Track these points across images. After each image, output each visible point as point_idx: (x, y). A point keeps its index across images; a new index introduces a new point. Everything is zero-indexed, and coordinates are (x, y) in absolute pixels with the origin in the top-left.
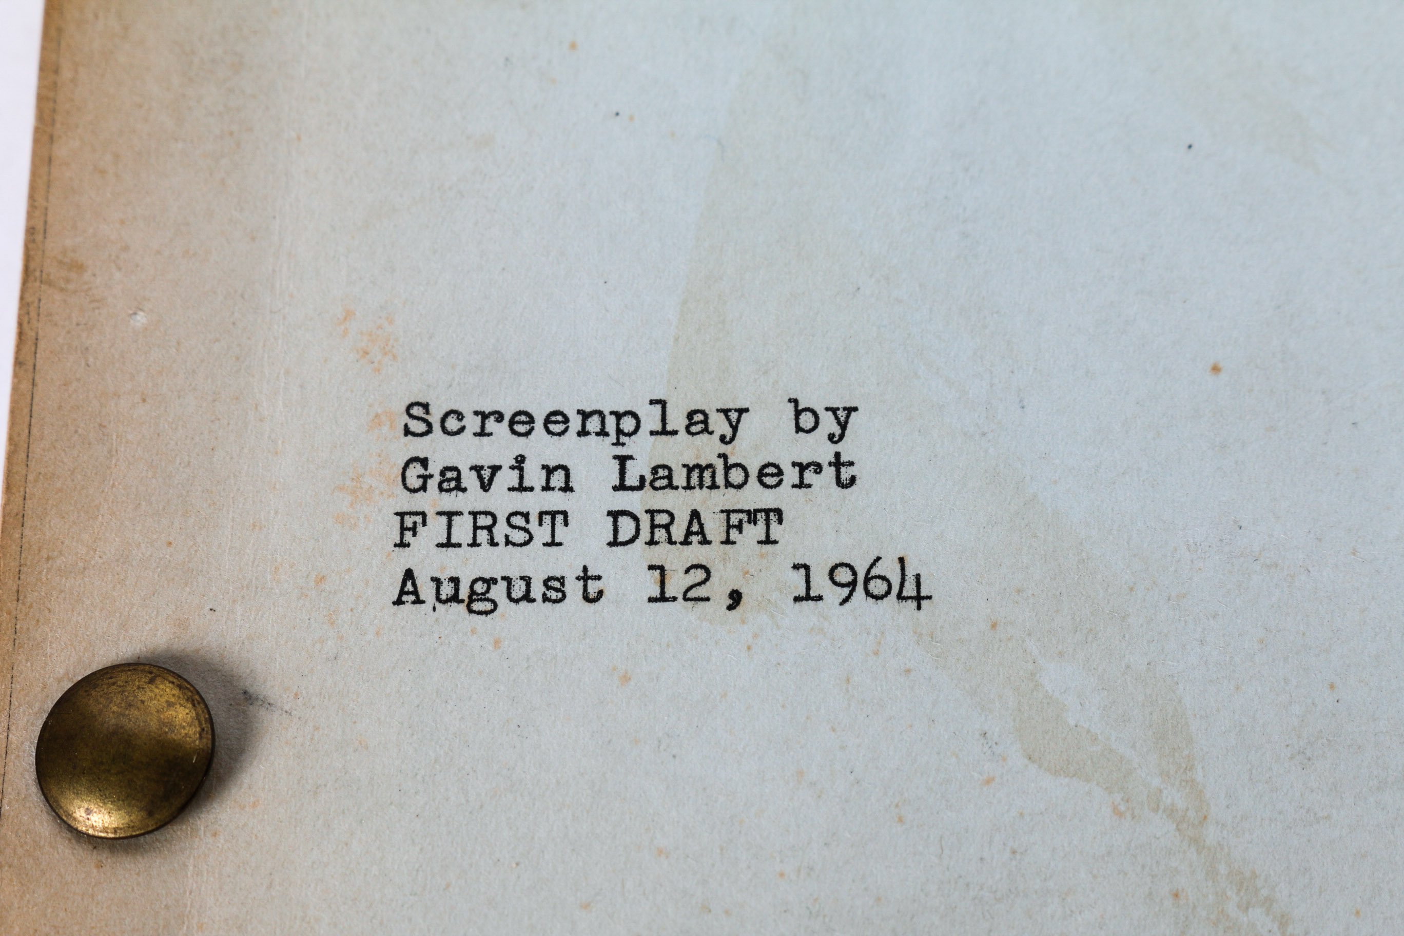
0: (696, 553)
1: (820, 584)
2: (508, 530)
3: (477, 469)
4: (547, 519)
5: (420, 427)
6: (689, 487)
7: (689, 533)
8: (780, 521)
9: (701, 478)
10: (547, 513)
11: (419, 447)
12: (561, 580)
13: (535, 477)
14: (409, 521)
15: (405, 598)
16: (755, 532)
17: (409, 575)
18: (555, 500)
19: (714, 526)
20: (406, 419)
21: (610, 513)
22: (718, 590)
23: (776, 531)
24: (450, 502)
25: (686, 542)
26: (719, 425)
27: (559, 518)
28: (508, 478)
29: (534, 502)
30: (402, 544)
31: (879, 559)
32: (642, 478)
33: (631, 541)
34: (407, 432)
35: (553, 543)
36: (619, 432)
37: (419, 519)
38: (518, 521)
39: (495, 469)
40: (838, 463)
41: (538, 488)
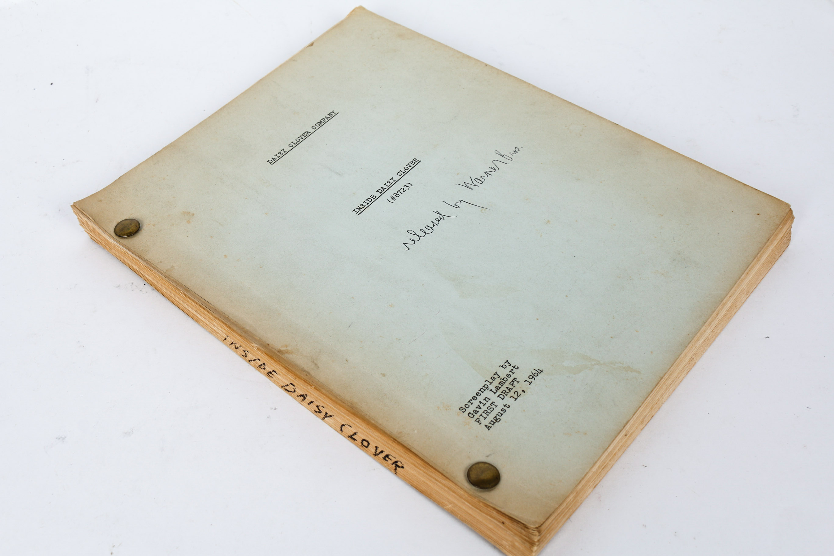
0: (512, 391)
1: (530, 381)
2: (490, 410)
3: (477, 408)
4: (492, 404)
5: (464, 410)
6: (502, 386)
7: (509, 390)
8: (516, 379)
9: (502, 383)
10: (491, 404)
11: (467, 412)
12: (503, 409)
13: (484, 402)
14: (477, 420)
15: (489, 428)
16: (515, 383)
17: (486, 426)
18: (490, 402)
19: (511, 387)
20: (461, 411)
21: (498, 397)
22: (520, 392)
23: (517, 380)
24: (479, 414)
25: (510, 391)
26: (495, 376)
27: (493, 403)
28: (481, 405)
29: (488, 404)
30: (480, 424)
31: (532, 372)
32: (496, 390)
33: (504, 397)
34: (463, 412)
35: (496, 406)
36: (486, 388)
37: (478, 419)
38: (489, 408)
39: (479, 406)
40: (514, 367)
41: (486, 403)
